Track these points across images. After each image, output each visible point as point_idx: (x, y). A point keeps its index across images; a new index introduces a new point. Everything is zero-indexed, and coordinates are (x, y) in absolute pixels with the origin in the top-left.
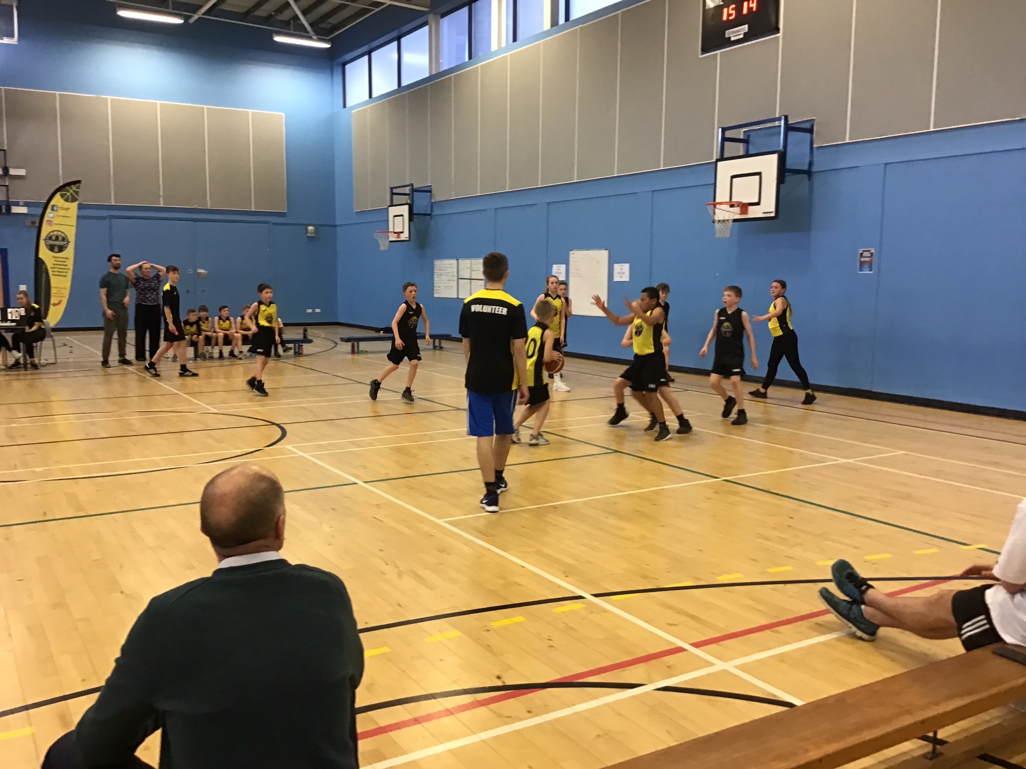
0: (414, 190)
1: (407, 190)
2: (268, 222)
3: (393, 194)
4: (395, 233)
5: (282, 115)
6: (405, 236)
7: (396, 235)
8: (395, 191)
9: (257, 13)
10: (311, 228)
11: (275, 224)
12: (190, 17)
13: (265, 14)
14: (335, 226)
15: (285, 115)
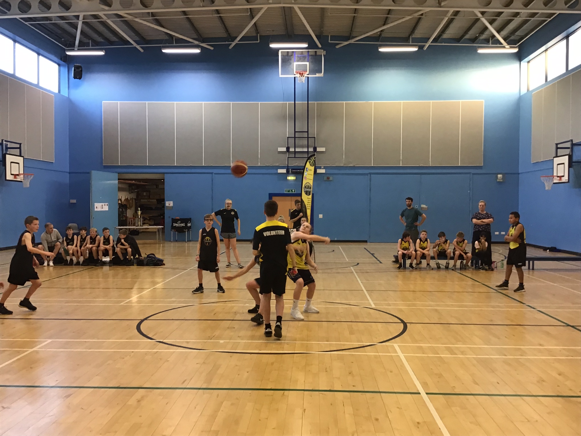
0: (573, 145)
1: (568, 145)
2: (469, 173)
3: (557, 148)
4: (558, 177)
5: (483, 101)
6: (565, 179)
7: (559, 178)
8: (559, 146)
9: (467, 36)
10: (500, 176)
11: (473, 174)
12: (424, 46)
13: (473, 37)
14: (519, 174)
15: (485, 101)
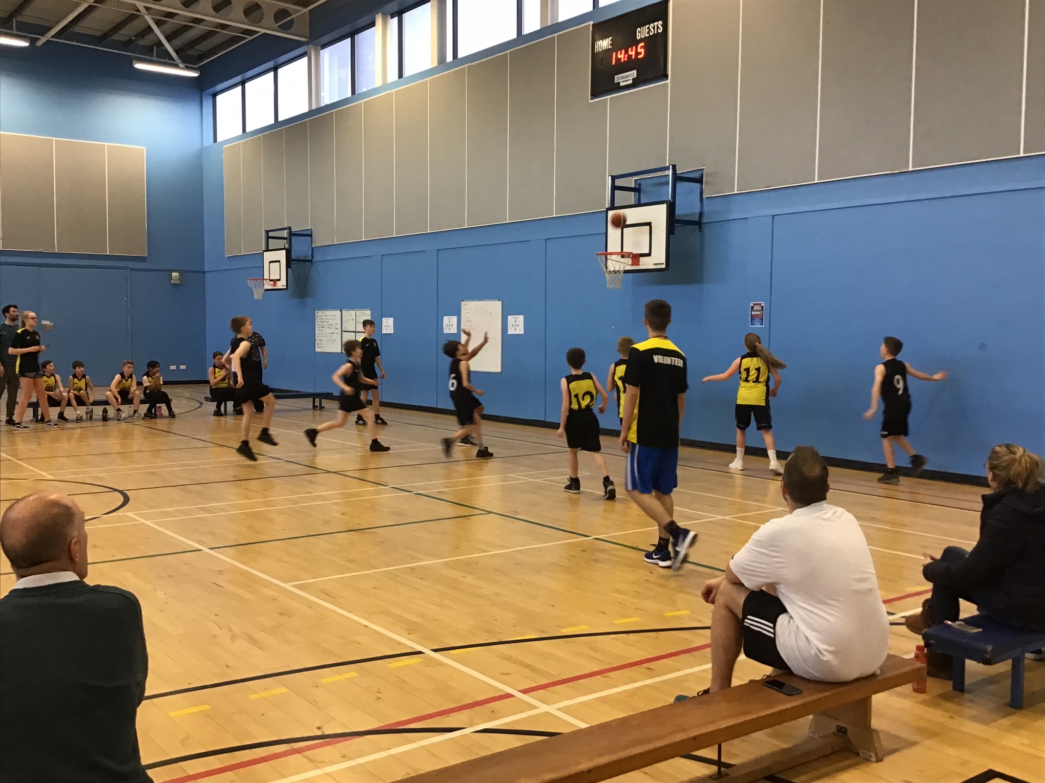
0: (291, 234)
1: (285, 234)
2: (126, 268)
3: (268, 238)
4: (271, 281)
5: (144, 149)
6: (282, 284)
7: (272, 283)
8: (271, 234)
9: (116, 37)
10: (174, 274)
11: (132, 269)
12: (38, 39)
13: (124, 39)
14: (204, 272)
15: (147, 150)
